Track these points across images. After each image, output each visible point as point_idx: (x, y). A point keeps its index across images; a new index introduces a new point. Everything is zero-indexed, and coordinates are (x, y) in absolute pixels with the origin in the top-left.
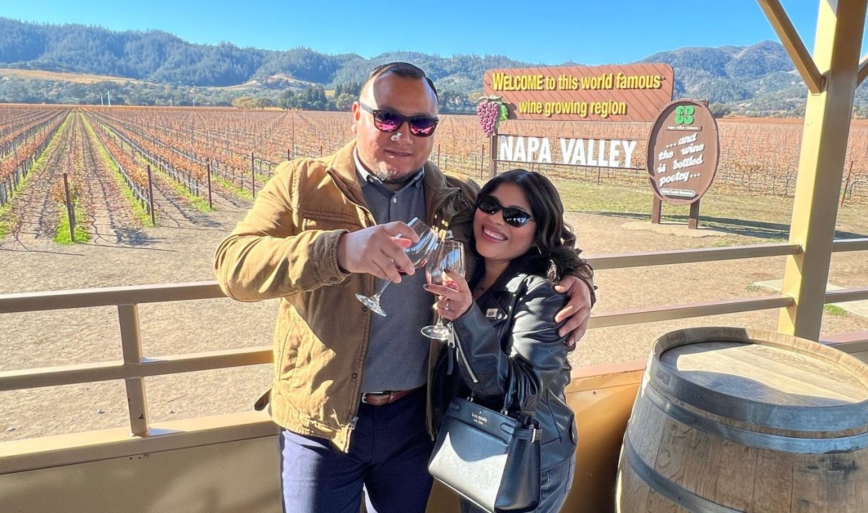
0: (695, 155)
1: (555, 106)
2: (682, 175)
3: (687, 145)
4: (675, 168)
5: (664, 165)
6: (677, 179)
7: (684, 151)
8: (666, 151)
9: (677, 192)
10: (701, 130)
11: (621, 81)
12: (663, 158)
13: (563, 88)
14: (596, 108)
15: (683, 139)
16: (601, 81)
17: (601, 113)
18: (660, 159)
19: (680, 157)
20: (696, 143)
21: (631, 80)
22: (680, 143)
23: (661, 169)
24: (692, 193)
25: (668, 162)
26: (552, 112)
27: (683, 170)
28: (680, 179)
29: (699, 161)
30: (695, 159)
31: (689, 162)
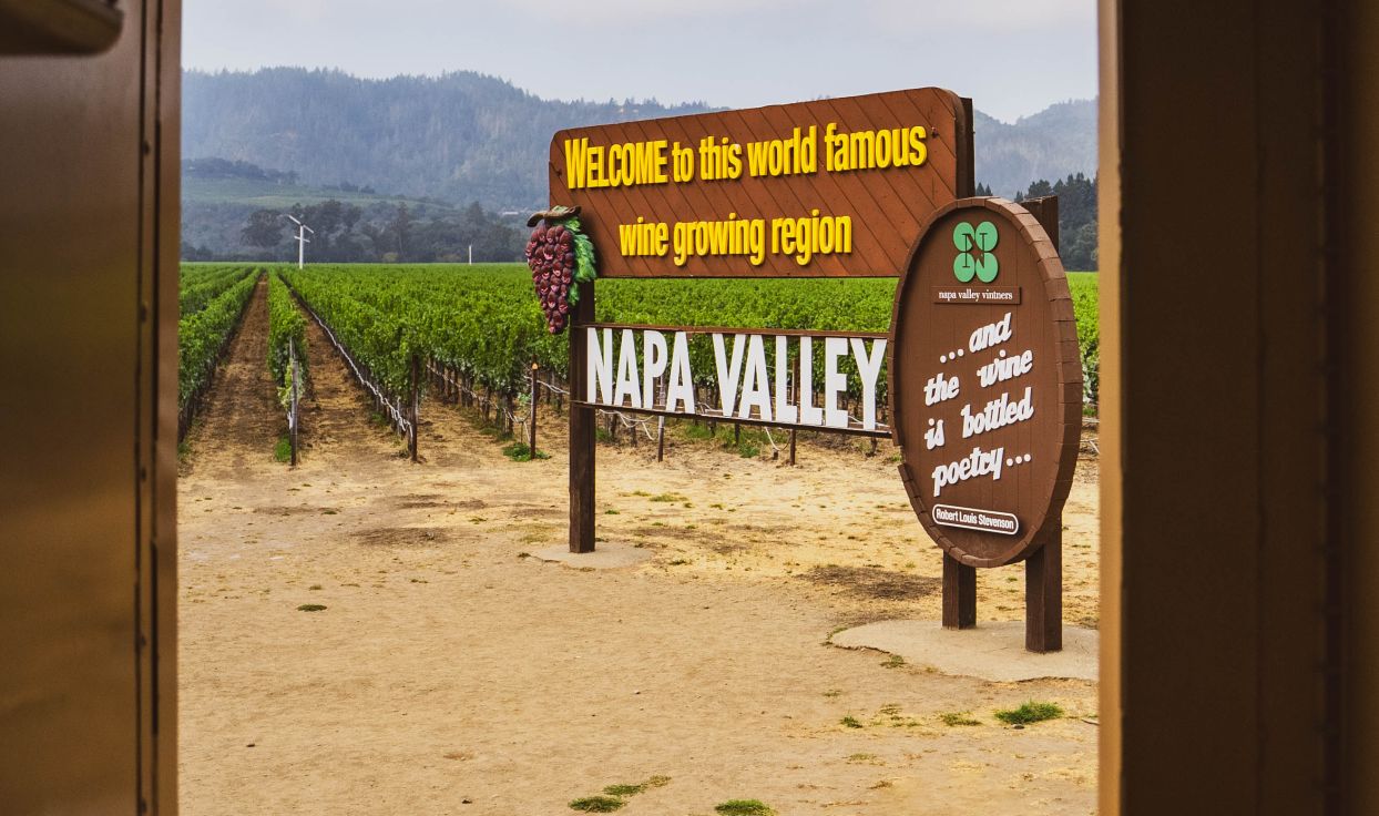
0: (1012, 387)
1: (694, 232)
2: (986, 457)
3: (989, 354)
4: (967, 433)
5: (940, 422)
6: (974, 473)
7: (987, 376)
8: (940, 376)
9: (972, 519)
10: (1021, 303)
11: (836, 148)
12: (936, 399)
13: (711, 177)
14: (785, 235)
15: (978, 333)
16: (792, 150)
17: (796, 252)
18: (929, 401)
19: (977, 397)
20: (1012, 347)
21: (858, 142)
22: (973, 349)
23: (934, 438)
24: (1009, 524)
25: (949, 412)
26: (690, 252)
27: (987, 440)
28: (983, 472)
29: (1023, 410)
30: (1013, 404)
31: (1000, 413)
